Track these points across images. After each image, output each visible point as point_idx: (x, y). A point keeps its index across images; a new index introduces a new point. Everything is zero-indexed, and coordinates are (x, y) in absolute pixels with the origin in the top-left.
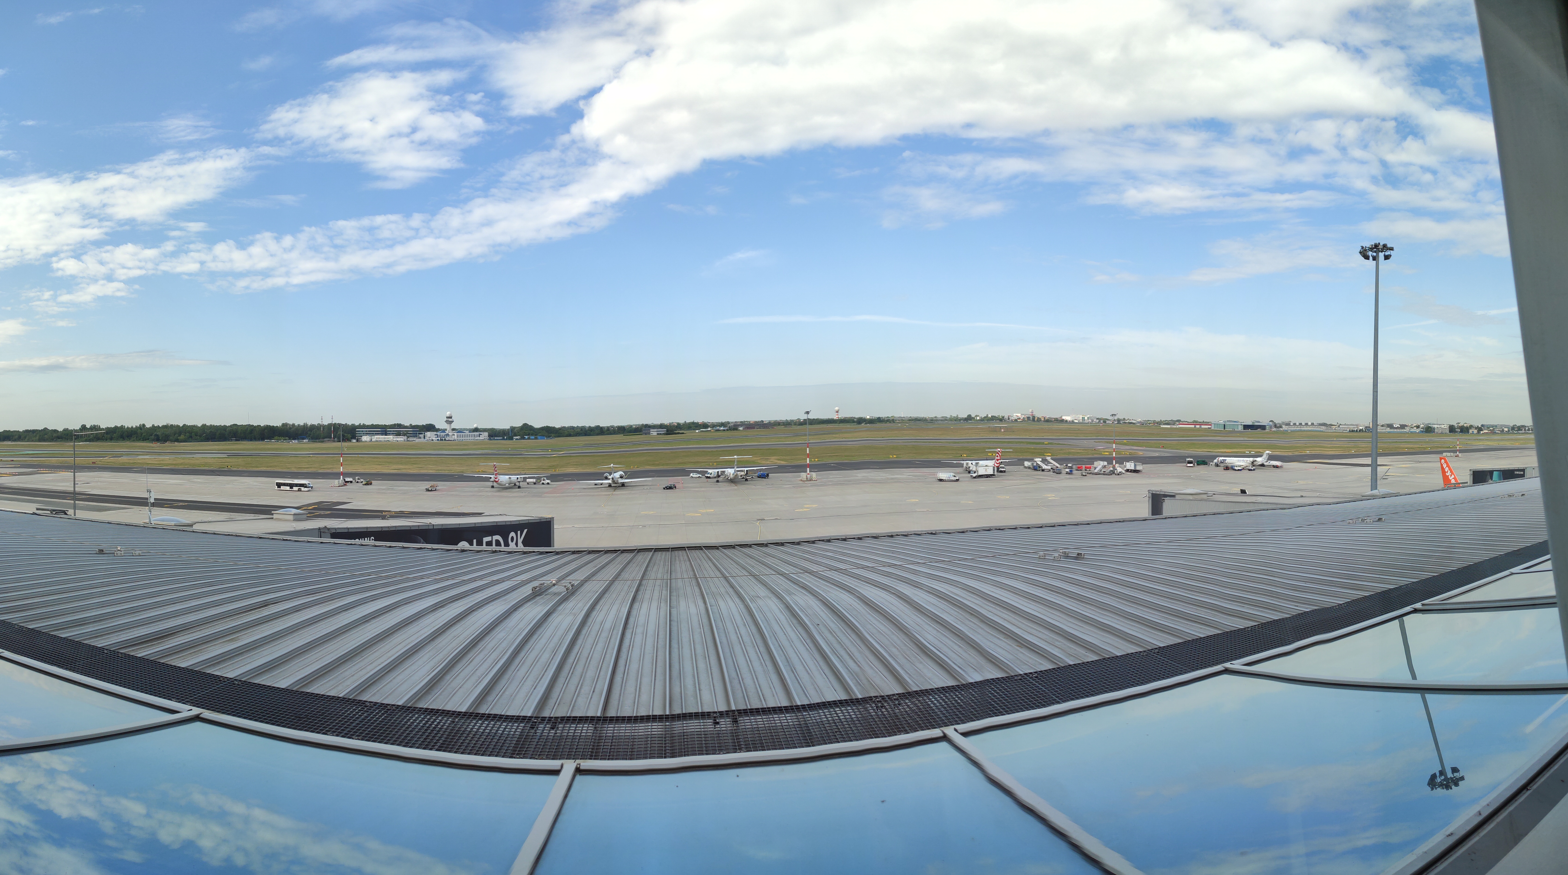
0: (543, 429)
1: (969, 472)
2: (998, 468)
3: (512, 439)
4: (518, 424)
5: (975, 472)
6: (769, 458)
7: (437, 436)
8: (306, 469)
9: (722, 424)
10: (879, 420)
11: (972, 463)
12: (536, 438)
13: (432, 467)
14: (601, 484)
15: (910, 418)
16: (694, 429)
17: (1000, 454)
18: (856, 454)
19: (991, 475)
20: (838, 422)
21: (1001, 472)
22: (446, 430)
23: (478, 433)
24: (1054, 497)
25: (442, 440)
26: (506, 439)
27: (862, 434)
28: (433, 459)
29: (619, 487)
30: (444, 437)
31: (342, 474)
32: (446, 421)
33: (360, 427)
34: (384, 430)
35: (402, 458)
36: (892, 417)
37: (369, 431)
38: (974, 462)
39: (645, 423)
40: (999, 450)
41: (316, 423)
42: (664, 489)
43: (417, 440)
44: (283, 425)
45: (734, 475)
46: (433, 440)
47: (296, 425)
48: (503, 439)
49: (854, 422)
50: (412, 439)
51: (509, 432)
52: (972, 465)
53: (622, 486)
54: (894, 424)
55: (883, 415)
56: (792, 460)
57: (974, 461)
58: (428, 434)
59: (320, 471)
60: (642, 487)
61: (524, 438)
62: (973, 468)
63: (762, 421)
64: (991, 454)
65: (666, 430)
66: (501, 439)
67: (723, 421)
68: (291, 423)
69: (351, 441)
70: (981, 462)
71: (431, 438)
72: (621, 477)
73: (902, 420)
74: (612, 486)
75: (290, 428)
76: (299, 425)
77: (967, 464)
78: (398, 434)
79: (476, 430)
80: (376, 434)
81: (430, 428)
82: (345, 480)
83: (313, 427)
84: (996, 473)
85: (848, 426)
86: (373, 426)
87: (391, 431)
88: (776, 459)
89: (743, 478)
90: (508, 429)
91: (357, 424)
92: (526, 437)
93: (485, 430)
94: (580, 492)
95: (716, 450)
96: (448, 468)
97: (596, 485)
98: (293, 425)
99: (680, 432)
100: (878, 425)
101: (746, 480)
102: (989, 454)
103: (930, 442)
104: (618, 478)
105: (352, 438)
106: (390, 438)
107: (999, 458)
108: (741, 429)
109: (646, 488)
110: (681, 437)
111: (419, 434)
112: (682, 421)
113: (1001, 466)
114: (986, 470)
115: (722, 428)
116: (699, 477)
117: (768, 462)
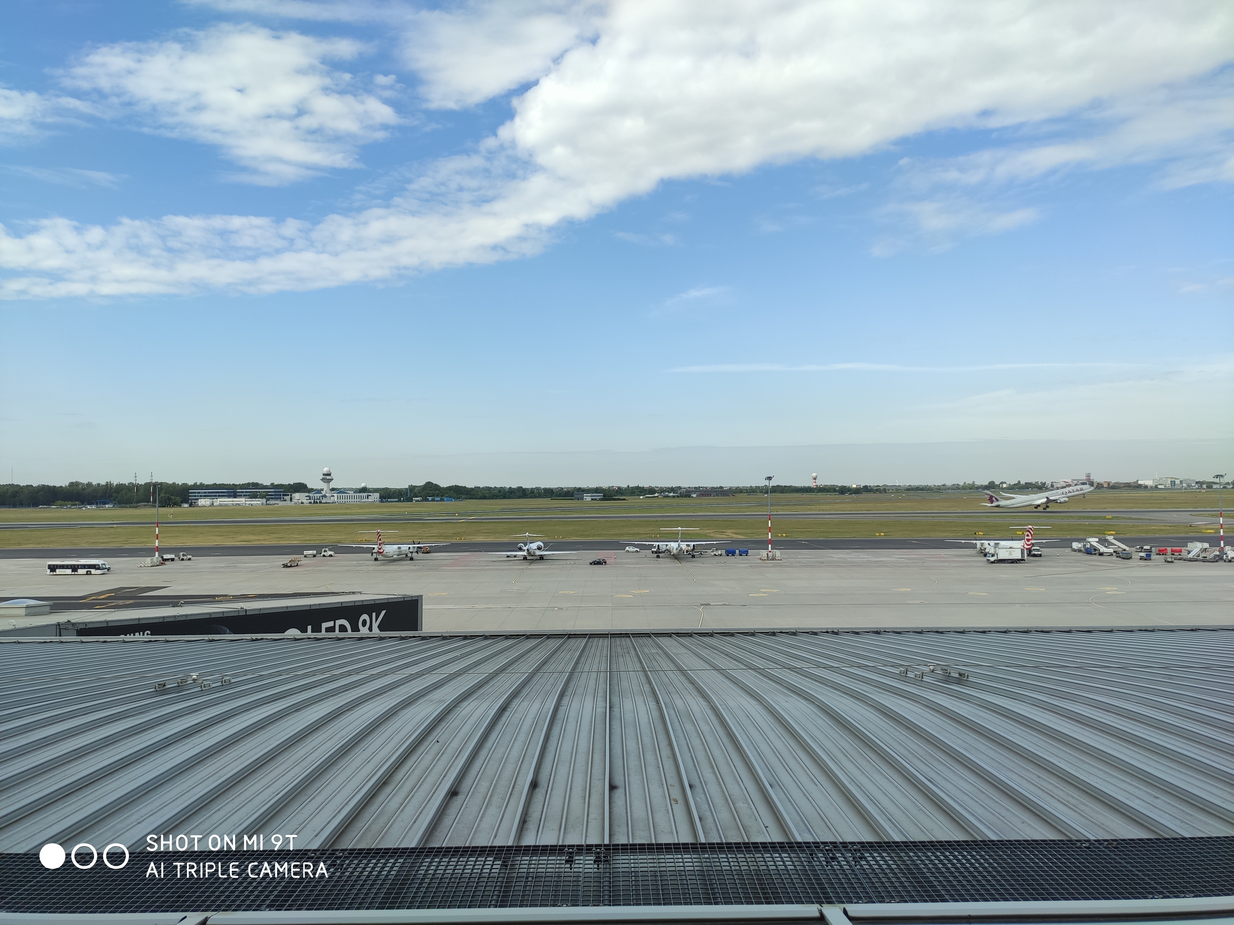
0: (450, 488)
1: (985, 555)
2: (1030, 550)
3: (411, 500)
4: (421, 483)
5: (993, 556)
6: (725, 531)
7: (308, 498)
8: (103, 545)
9: (672, 490)
10: (866, 489)
11: (989, 544)
12: (442, 500)
13: (297, 536)
14: (515, 556)
15: (910, 487)
16: (638, 495)
17: (1032, 533)
18: (834, 530)
19: (1018, 560)
20: (816, 491)
21: (1035, 556)
22: (322, 490)
23: (366, 494)
24: (1116, 591)
25: (317, 503)
26: (404, 501)
27: (845, 505)
28: (301, 527)
29: (536, 560)
30: (319, 499)
31: (157, 549)
32: (323, 480)
33: (195, 486)
34: (232, 491)
35: (256, 526)
36: (883, 485)
37: (209, 493)
38: (992, 543)
39: (578, 487)
40: (1030, 527)
41: (126, 481)
42: (591, 564)
43: (281, 503)
44: (72, 484)
45: (678, 550)
46: (302, 503)
47: (94, 484)
48: (400, 501)
49: (835, 491)
50: (274, 502)
51: (407, 493)
52: (989, 546)
53: (540, 559)
54: (886, 494)
55: (872, 483)
56: (752, 535)
57: (992, 541)
58: (297, 496)
59: (127, 546)
60: (565, 562)
61: (427, 500)
62: (990, 549)
63: (721, 487)
64: (1021, 533)
65: (602, 495)
66: (396, 501)
67: (674, 486)
68: (85, 481)
69: (180, 506)
70: (1002, 543)
71: (300, 501)
72: (539, 548)
73: (897, 490)
74: (528, 558)
75: (84, 489)
76: (99, 484)
77: (982, 544)
78: (254, 496)
79: (364, 490)
80: (219, 496)
81: (300, 488)
82: (162, 557)
83: (121, 488)
84: (1026, 557)
85: (828, 495)
86: (215, 486)
87: (242, 492)
88: (733, 533)
89: (690, 554)
90: (406, 489)
91: (191, 483)
92: (430, 498)
93: (375, 490)
94: (488, 566)
95: (660, 519)
96: (321, 538)
97: (508, 557)
98: (89, 484)
99: (621, 498)
100: (865, 495)
101: (693, 556)
102: (1018, 533)
103: (933, 517)
104: (535, 549)
105: (182, 502)
106: (242, 501)
107: (1030, 537)
108: (694, 496)
109: (569, 563)
110: (622, 504)
111: (283, 495)
112: (624, 485)
113: (1033, 548)
114: (1010, 554)
115: (671, 494)
116: (637, 551)
117: (724, 536)
